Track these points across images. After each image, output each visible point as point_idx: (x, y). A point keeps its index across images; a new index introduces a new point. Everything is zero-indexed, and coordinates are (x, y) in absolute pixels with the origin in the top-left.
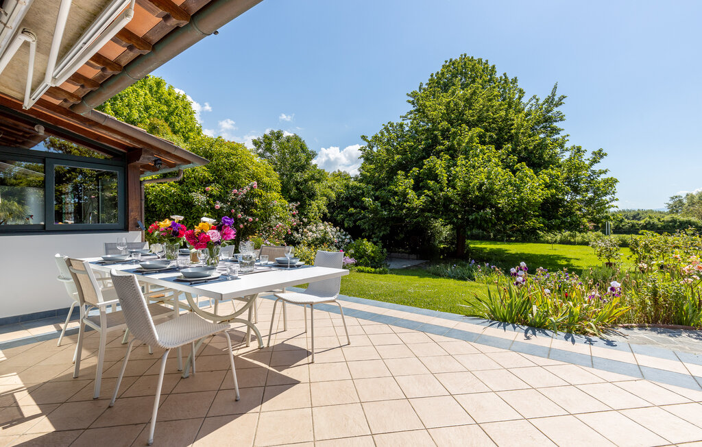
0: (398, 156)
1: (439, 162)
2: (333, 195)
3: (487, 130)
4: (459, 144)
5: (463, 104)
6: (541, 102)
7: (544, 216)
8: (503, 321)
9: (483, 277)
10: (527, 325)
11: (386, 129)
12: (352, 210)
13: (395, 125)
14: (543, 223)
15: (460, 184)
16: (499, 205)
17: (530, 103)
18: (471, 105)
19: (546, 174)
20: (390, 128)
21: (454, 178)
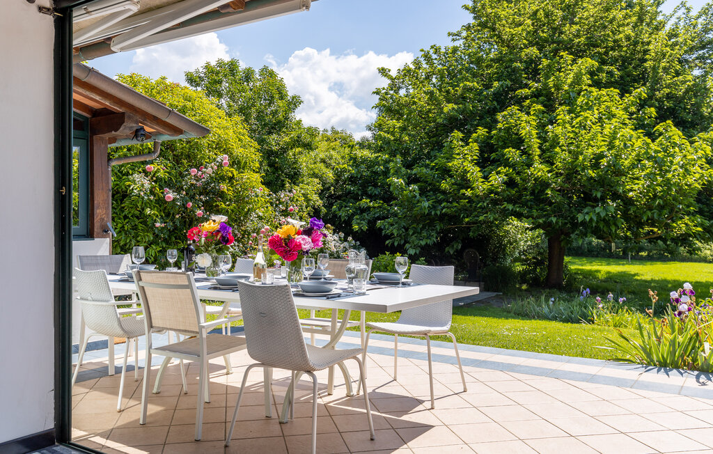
0: (450, 106)
1: (525, 117)
2: (330, 175)
3: (603, 62)
4: (558, 87)
5: (560, 13)
6: (694, 13)
7: (701, 212)
8: (664, 365)
9: (608, 316)
10: (697, 370)
11: (427, 57)
12: (365, 202)
13: (443, 50)
14: (701, 225)
15: (562, 156)
16: (631, 194)
17: (677, 15)
18: (574, 14)
19: (704, 140)
20: (434, 56)
21: (552, 146)
